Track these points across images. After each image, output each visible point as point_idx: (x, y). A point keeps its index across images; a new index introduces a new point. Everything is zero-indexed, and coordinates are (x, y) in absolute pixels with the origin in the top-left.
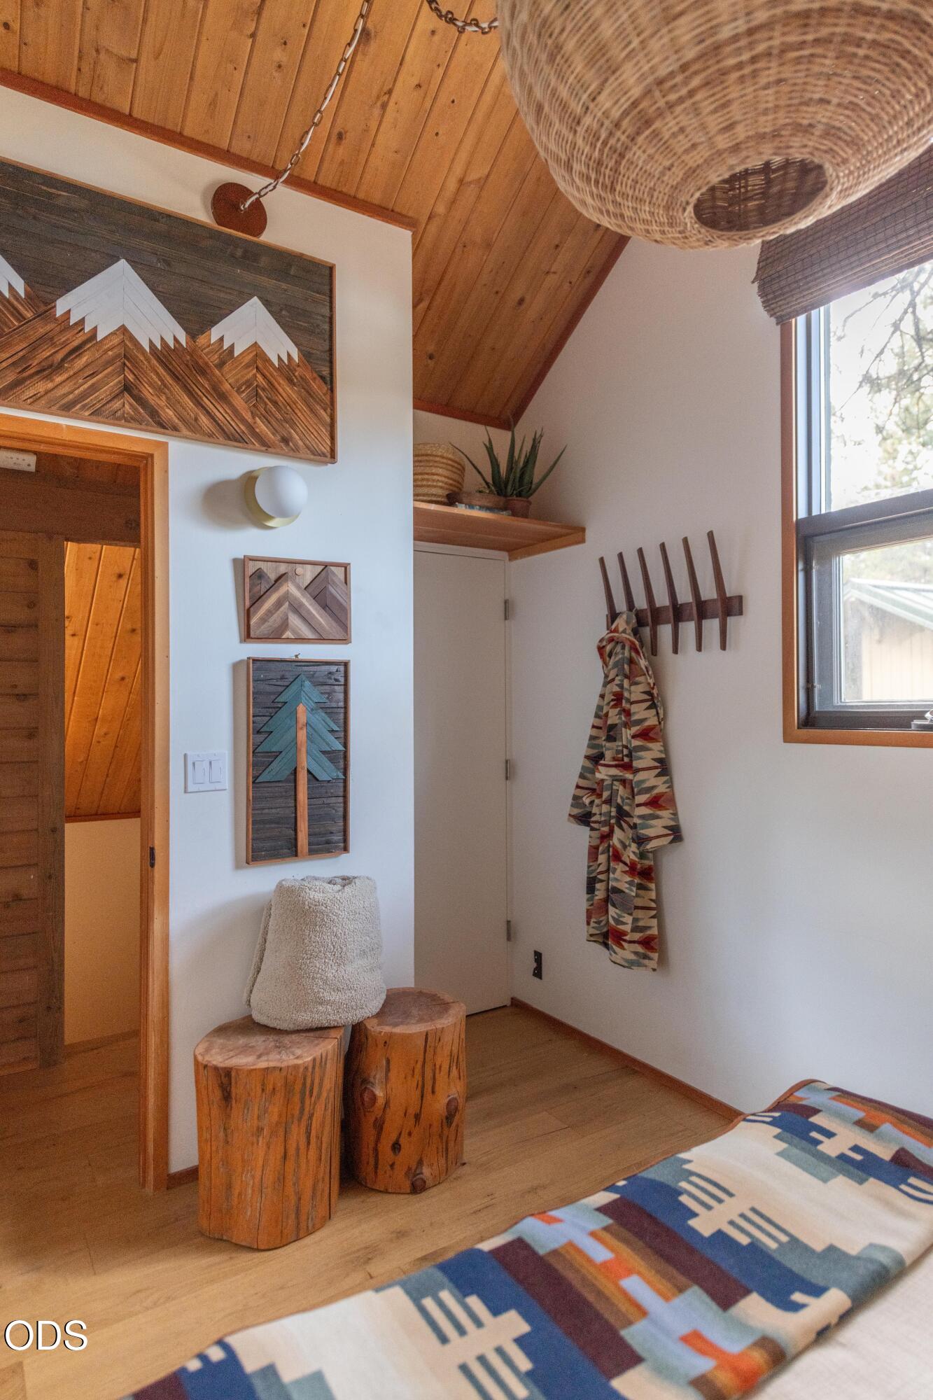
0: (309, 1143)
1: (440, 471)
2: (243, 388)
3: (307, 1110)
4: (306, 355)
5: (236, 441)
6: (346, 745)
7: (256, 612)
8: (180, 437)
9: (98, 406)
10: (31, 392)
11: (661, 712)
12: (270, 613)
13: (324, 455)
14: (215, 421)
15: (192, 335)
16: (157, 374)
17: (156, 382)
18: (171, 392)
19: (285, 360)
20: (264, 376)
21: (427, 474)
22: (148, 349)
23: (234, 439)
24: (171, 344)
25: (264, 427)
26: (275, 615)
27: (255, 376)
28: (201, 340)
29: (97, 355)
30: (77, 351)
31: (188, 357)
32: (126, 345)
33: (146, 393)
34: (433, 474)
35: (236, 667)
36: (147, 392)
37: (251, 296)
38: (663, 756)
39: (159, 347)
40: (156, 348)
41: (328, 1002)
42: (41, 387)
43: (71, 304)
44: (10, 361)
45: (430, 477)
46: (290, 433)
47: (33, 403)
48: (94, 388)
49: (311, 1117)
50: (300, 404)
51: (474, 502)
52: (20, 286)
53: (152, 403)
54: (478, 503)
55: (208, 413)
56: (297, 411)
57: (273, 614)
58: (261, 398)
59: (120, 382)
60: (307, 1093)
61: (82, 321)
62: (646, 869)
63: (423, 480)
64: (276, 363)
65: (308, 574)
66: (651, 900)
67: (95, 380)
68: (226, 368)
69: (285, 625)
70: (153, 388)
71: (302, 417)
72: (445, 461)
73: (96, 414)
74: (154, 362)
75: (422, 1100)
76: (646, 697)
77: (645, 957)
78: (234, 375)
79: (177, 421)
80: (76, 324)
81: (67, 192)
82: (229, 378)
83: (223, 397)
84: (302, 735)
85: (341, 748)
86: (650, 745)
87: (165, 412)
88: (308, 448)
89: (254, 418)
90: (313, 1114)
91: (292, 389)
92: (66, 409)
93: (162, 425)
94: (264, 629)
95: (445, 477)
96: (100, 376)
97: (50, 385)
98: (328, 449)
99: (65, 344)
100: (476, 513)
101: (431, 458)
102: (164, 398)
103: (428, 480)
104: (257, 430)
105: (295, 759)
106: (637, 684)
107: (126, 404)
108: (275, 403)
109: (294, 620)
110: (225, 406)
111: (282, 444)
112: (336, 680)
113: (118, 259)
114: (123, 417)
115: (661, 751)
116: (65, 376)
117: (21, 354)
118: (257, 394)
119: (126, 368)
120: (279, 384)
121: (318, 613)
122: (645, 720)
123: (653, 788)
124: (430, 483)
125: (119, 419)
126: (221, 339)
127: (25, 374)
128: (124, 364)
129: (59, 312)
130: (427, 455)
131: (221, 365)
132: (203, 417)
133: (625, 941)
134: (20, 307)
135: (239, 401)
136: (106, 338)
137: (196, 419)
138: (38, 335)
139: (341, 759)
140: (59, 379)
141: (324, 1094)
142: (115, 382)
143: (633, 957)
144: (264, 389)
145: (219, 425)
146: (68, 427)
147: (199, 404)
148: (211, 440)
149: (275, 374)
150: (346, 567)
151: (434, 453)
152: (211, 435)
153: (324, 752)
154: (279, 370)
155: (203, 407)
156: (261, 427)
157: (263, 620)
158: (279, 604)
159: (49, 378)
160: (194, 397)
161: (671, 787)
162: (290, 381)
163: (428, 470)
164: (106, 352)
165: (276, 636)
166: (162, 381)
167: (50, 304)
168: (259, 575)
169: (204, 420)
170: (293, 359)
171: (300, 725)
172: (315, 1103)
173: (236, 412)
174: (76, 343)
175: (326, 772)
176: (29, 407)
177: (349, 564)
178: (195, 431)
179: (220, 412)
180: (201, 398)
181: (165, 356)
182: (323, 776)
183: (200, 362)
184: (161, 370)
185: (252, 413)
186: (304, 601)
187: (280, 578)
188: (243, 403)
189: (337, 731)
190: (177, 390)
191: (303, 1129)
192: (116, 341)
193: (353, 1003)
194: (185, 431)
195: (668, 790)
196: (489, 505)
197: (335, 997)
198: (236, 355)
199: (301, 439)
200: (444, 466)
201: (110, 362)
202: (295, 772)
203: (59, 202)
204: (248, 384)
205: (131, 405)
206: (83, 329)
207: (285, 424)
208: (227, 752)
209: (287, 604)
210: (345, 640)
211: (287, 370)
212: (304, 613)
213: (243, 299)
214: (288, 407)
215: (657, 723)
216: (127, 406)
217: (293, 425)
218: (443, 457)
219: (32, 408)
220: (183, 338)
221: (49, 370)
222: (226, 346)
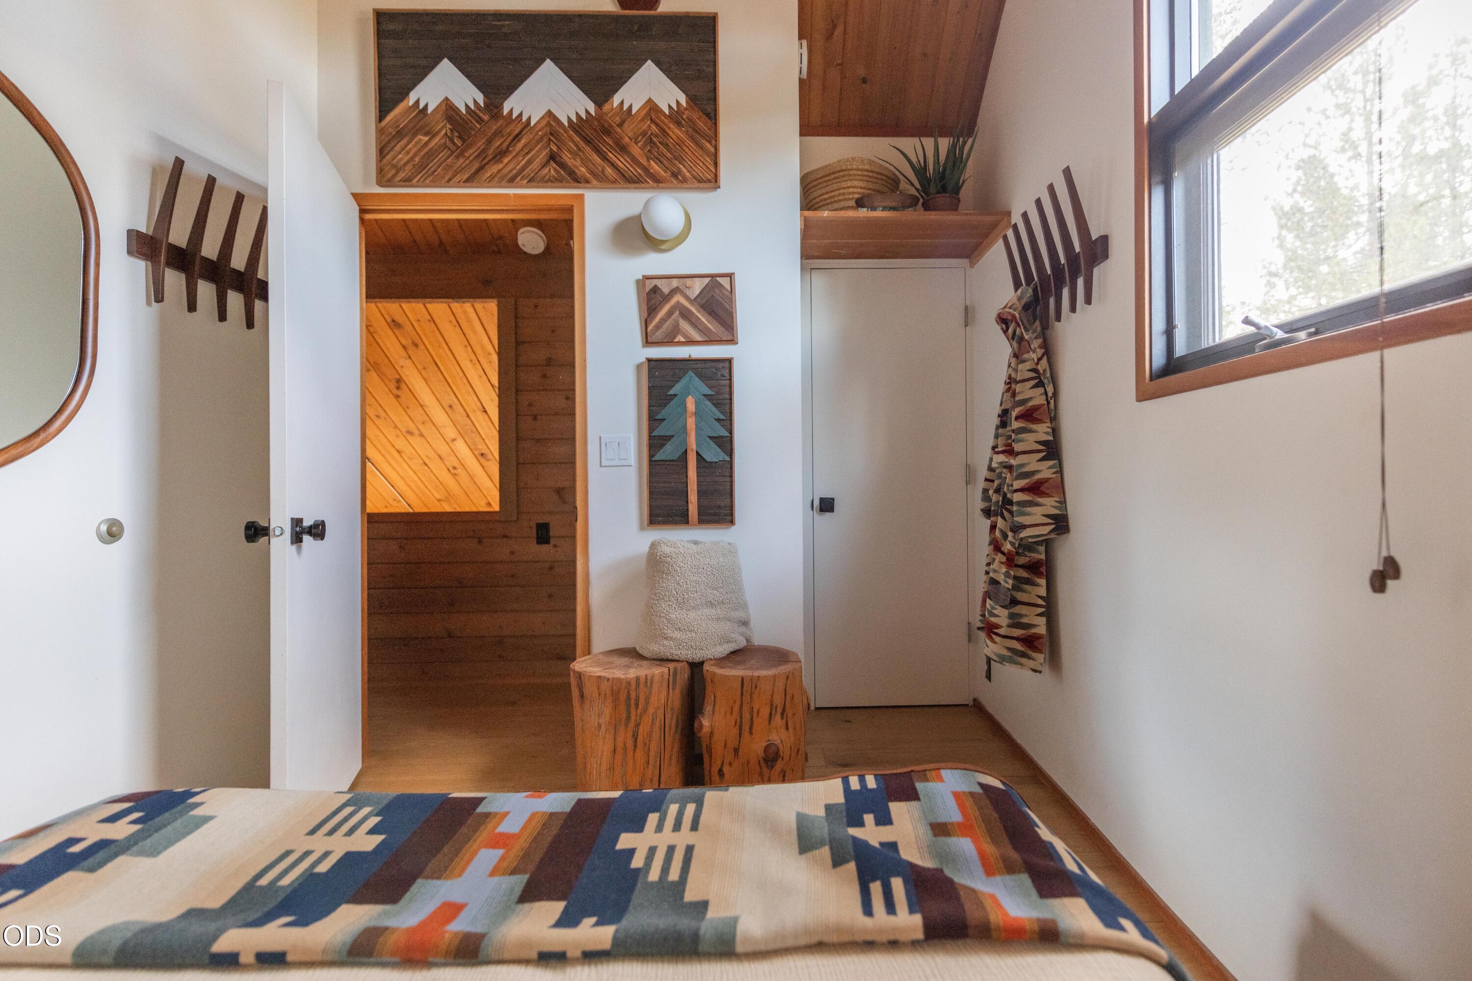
0: (635, 746)
1: (856, 183)
2: (640, 138)
3: (633, 718)
4: (691, 98)
5: (634, 182)
6: (731, 432)
7: (651, 321)
8: (592, 188)
9: (532, 175)
10: (488, 174)
11: (1050, 390)
12: (663, 320)
13: (709, 181)
14: (616, 168)
15: (599, 104)
16: (573, 141)
17: (573, 149)
18: (584, 153)
19: (675, 107)
20: (657, 125)
21: (844, 188)
22: (566, 124)
23: (630, 181)
24: (583, 115)
25: (657, 167)
26: (668, 323)
27: (649, 126)
28: (606, 107)
29: (531, 137)
30: (518, 137)
31: (596, 123)
32: (551, 124)
33: (565, 158)
34: (849, 187)
35: (639, 367)
36: (567, 157)
37: (646, 61)
38: (1051, 438)
39: (575, 121)
40: (573, 121)
41: (671, 639)
42: (495, 168)
43: (513, 104)
44: (476, 154)
45: (845, 191)
46: (679, 168)
47: (491, 182)
48: (529, 162)
49: (638, 725)
50: (689, 142)
51: (876, 204)
52: (480, 98)
53: (570, 164)
54: (881, 204)
55: (613, 165)
56: (685, 148)
57: (665, 322)
58: (655, 144)
59: (547, 154)
60: (633, 705)
61: (521, 115)
62: (1034, 563)
63: (839, 195)
64: (667, 112)
65: (697, 287)
66: (1039, 597)
67: (530, 155)
68: (626, 125)
69: (676, 330)
70: (571, 153)
71: (690, 153)
72: (860, 173)
73: (532, 181)
74: (571, 132)
75: (740, 737)
76: (1034, 375)
77: (1023, 655)
78: (632, 130)
79: (588, 175)
80: (516, 118)
81: (509, 20)
82: (627, 133)
83: (623, 149)
84: (691, 422)
85: (727, 434)
86: (1034, 427)
87: (580, 171)
88: (695, 178)
89: (648, 161)
90: (639, 724)
91: (681, 131)
92: (511, 181)
93: (576, 180)
94: (659, 335)
95: (861, 188)
96: (534, 152)
97: (501, 166)
98: (713, 176)
99: (510, 134)
100: (879, 214)
101: (846, 173)
102: (578, 160)
103: (843, 194)
104: (652, 171)
105: (685, 441)
106: (1023, 361)
107: (552, 170)
108: (666, 146)
109: (684, 325)
110: (625, 156)
111: (672, 179)
112: (723, 376)
113: (545, 60)
114: (549, 180)
115: (1047, 433)
116: (510, 157)
117: (482, 148)
118: (651, 141)
119: (551, 143)
120: (669, 128)
121: (707, 320)
122: (1030, 399)
123: (1033, 473)
124: (846, 197)
125: (547, 182)
126: (622, 103)
127: (486, 161)
128: (550, 139)
129: (506, 111)
130: (842, 171)
131: (620, 125)
132: (608, 168)
133: (997, 634)
134: (481, 114)
135: (636, 150)
136: (535, 124)
137: (603, 171)
138: (492, 131)
139: (726, 444)
140: (506, 160)
141: (651, 710)
142: (544, 154)
143: (1005, 652)
144: (656, 136)
145: (621, 172)
146: (514, 194)
147: (605, 158)
148: (616, 186)
149: (666, 120)
150: (730, 276)
151: (849, 167)
152: (615, 182)
153: (711, 438)
154: (670, 117)
155: (608, 160)
156: (655, 167)
157: (658, 327)
158: (670, 313)
159: (500, 161)
160: (602, 154)
161: (1061, 472)
162: (679, 124)
163: (844, 185)
164: (537, 134)
165: (669, 341)
166: (577, 146)
167: (500, 107)
168: (655, 290)
169: (609, 171)
170: (681, 104)
171: (688, 414)
172: (641, 716)
173: (635, 160)
174: (517, 132)
175: (713, 454)
176: (488, 185)
177: (733, 274)
178: (603, 181)
179: (621, 162)
180: (607, 154)
181: (579, 126)
182: (709, 457)
183: (606, 125)
184: (576, 138)
185: (647, 157)
186: (693, 309)
187: (675, 291)
188: (639, 150)
189: (723, 420)
190: (588, 150)
191: (630, 735)
192: (544, 123)
193: (692, 643)
194: (594, 182)
195: (1054, 476)
196: (894, 204)
197: (677, 635)
198: (633, 113)
199: (689, 171)
200: (859, 178)
201: (541, 139)
202: (686, 452)
203: (504, 30)
204: (644, 134)
205: (555, 169)
206: (521, 119)
207: (674, 161)
208: (632, 436)
209: (677, 313)
210: (733, 341)
211: (676, 116)
212: (693, 320)
213: (640, 64)
214: (678, 147)
215: (1045, 402)
216: (552, 171)
217: (681, 160)
218: (858, 170)
219: (491, 184)
220: (592, 108)
221: (501, 154)
222: (625, 107)
